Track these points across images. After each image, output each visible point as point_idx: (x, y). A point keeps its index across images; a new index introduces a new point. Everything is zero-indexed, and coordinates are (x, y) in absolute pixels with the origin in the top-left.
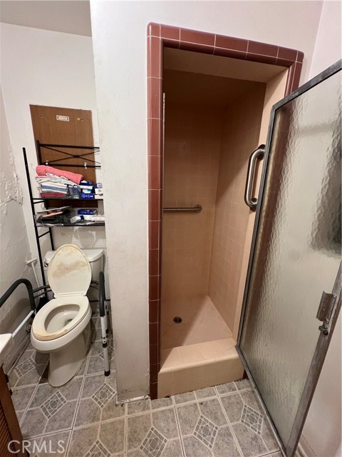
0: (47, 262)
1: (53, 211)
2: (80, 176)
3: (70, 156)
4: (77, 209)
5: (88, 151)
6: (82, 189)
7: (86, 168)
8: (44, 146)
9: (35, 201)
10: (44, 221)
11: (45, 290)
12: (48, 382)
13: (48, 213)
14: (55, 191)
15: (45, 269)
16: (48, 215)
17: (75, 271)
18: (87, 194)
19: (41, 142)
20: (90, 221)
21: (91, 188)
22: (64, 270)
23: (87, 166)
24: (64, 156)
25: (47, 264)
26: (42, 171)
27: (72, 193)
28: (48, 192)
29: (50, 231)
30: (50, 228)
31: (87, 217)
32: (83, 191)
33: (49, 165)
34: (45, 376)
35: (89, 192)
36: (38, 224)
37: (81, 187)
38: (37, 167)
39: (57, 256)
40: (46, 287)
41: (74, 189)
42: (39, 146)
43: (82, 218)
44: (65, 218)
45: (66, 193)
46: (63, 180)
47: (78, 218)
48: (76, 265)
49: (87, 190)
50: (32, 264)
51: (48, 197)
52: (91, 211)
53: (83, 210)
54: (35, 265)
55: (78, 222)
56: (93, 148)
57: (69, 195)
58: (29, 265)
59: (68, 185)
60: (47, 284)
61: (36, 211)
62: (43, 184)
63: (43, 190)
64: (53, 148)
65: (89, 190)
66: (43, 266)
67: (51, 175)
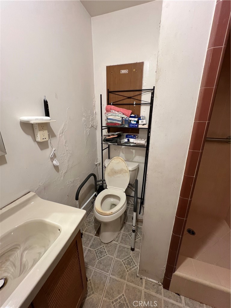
0: (106, 166)
1: (112, 135)
2: (130, 112)
3: (125, 98)
4: (125, 134)
5: (137, 93)
6: (130, 120)
7: (135, 105)
8: (111, 92)
9: (103, 128)
10: (107, 140)
11: (103, 182)
12: (99, 237)
13: (109, 136)
14: (115, 122)
15: (104, 169)
16: (109, 137)
17: (120, 175)
18: (133, 124)
19: (110, 90)
20: (133, 143)
21: (136, 119)
22: (114, 172)
23: (135, 104)
24: (122, 98)
25: (105, 167)
26: (109, 109)
27: (124, 123)
28: (111, 122)
29: (109, 147)
30: (109, 145)
31: (132, 140)
32: (131, 122)
33: (113, 105)
34: (98, 233)
35: (135, 123)
36: (103, 142)
37: (130, 119)
38: (106, 107)
39: (111, 163)
40: (103, 180)
41: (126, 120)
42: (109, 92)
43: (128, 140)
44: (118, 140)
45: (120, 123)
46: (120, 114)
47: (126, 140)
48: (121, 171)
49: (133, 121)
50: (98, 165)
51: (110, 126)
52: (134, 136)
53: (129, 135)
54: (99, 165)
55: (126, 143)
56: (141, 90)
57: (122, 124)
58: (96, 165)
59: (122, 118)
60: (104, 179)
61: (103, 134)
62: (109, 117)
63: (108, 121)
64: (116, 93)
65: (135, 121)
66: (103, 167)
67: (114, 111)
